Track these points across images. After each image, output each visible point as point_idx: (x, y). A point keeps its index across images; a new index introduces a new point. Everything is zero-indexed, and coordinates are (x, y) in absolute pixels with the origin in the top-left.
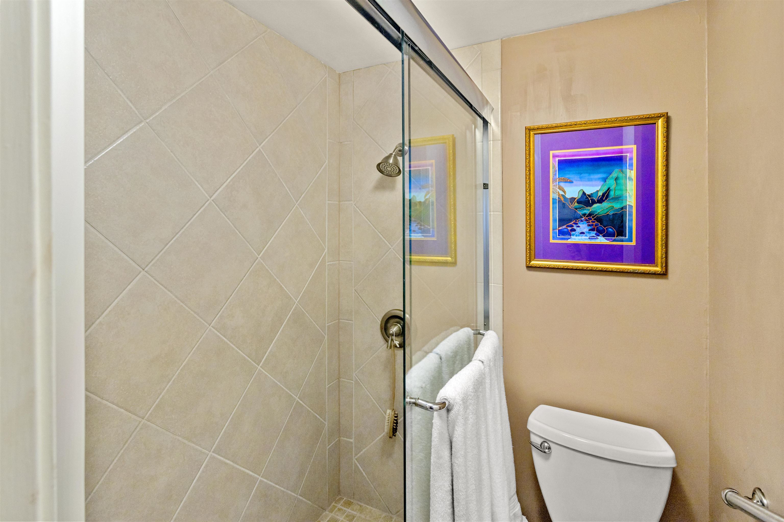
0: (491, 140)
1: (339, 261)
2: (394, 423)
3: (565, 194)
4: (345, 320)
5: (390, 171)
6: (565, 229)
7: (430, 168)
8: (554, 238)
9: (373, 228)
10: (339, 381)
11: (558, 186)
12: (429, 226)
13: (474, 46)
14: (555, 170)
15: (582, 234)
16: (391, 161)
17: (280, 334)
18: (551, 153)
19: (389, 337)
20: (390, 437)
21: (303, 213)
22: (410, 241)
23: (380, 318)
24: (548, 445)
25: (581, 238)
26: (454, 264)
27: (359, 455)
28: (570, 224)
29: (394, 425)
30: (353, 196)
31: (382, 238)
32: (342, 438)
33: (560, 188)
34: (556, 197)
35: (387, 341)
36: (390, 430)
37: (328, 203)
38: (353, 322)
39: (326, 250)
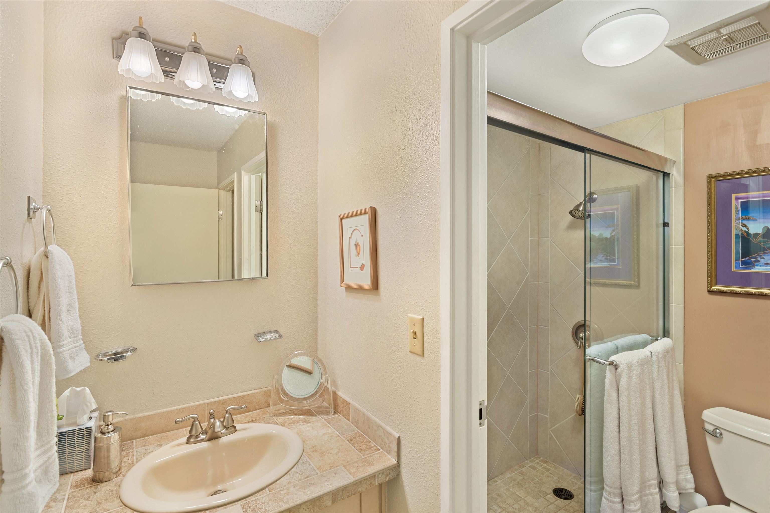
0: (673, 187)
1: (538, 282)
2: (583, 404)
3: (749, 230)
4: (542, 326)
5: (580, 215)
6: (749, 260)
7: (615, 211)
8: (736, 268)
9: (567, 258)
10: (538, 371)
11: (740, 223)
12: (615, 257)
13: (657, 112)
14: (738, 210)
15: (767, 265)
16: (581, 208)
17: (498, 327)
18: (734, 196)
19: (579, 341)
20: (579, 415)
21: (513, 247)
22: (590, 268)
23: (572, 326)
24: (720, 432)
25: (766, 268)
26: (638, 286)
27: (553, 428)
28: (754, 255)
29: (582, 406)
30: (550, 234)
31: (574, 265)
32: (540, 414)
33: (743, 225)
34: (739, 233)
35: (577, 344)
36: (579, 409)
37: (530, 240)
38: (549, 328)
39: (529, 273)
